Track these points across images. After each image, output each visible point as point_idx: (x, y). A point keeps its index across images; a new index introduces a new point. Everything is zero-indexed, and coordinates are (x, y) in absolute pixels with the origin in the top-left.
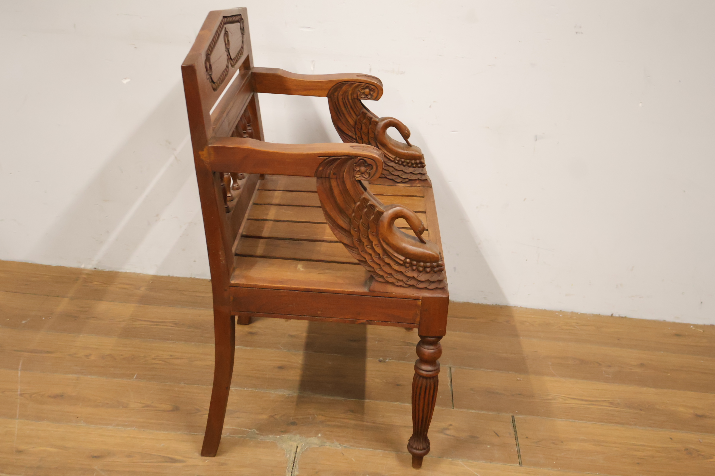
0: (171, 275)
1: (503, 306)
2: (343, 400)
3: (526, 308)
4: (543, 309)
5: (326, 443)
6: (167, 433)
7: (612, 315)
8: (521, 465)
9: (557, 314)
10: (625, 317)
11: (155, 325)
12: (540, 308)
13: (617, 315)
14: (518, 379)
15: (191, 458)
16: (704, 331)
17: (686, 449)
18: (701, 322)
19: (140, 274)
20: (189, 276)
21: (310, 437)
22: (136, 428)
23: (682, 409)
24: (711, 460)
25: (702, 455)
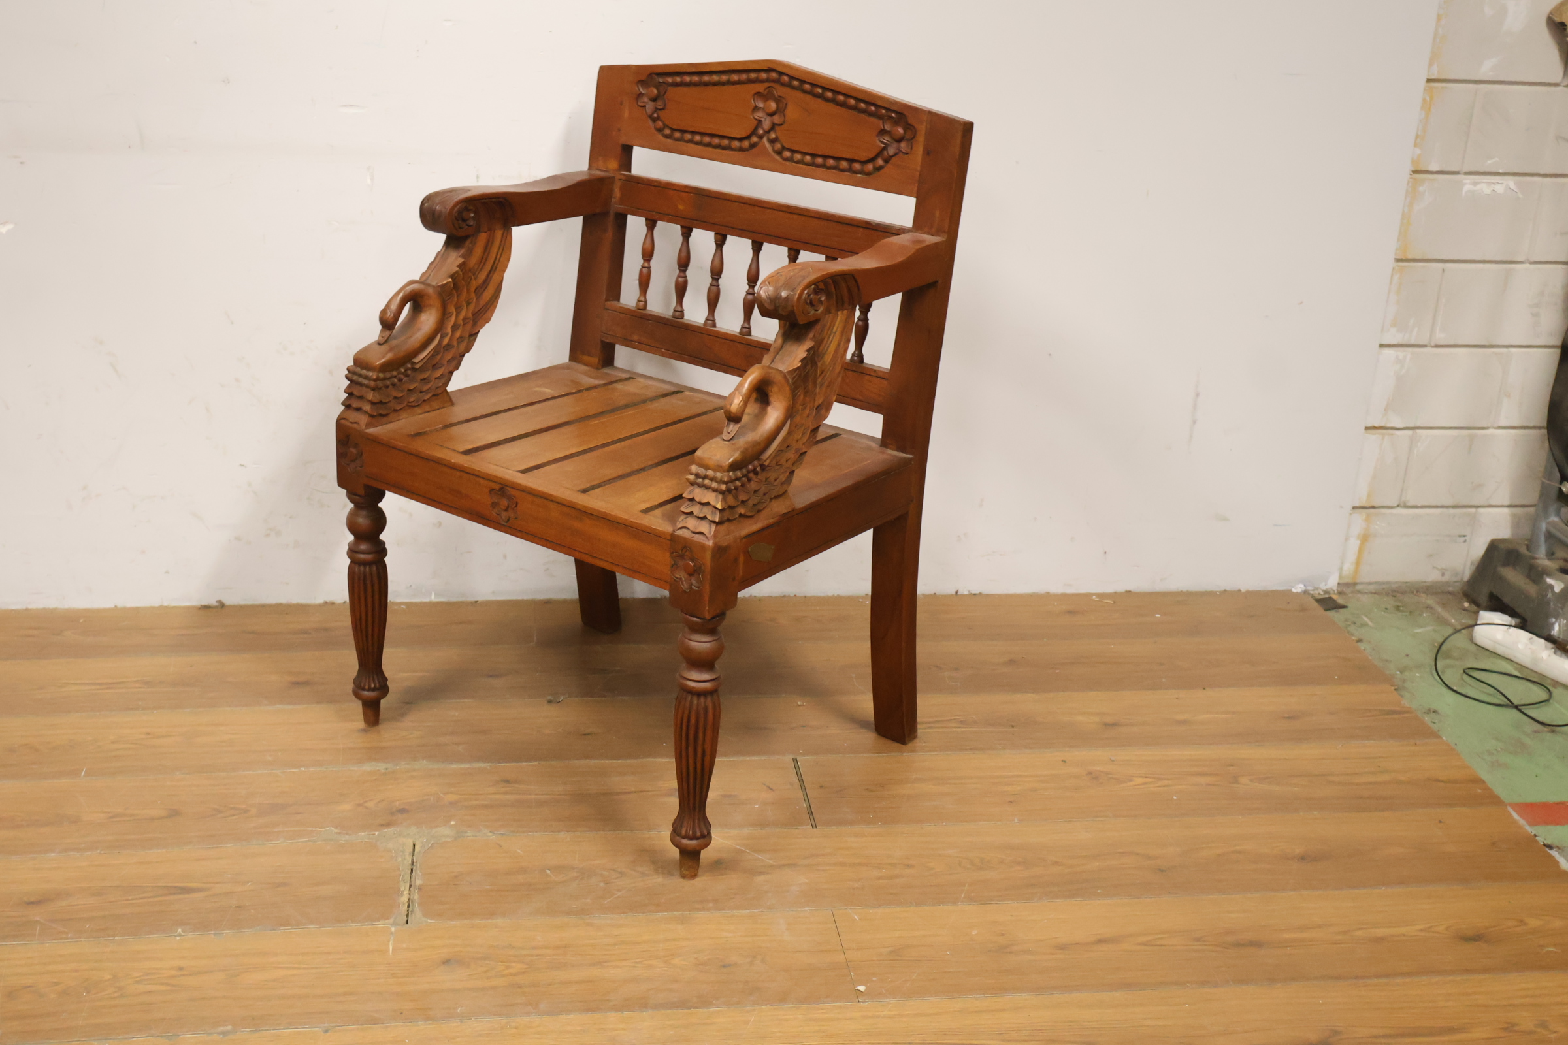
0: (120, 605)
1: (763, 597)
2: (488, 768)
3: (805, 597)
4: (836, 595)
5: (466, 832)
6: (164, 850)
7: (957, 592)
8: (814, 826)
9: (861, 600)
10: (980, 594)
11: (107, 688)
12: (830, 594)
13: (966, 593)
14: (799, 703)
15: (217, 883)
16: (1114, 602)
17: (1090, 773)
18: (1110, 589)
19: (55, 609)
20: (157, 604)
21: (437, 826)
22: (102, 850)
23: (1080, 718)
24: (1131, 784)
25: (1115, 779)
